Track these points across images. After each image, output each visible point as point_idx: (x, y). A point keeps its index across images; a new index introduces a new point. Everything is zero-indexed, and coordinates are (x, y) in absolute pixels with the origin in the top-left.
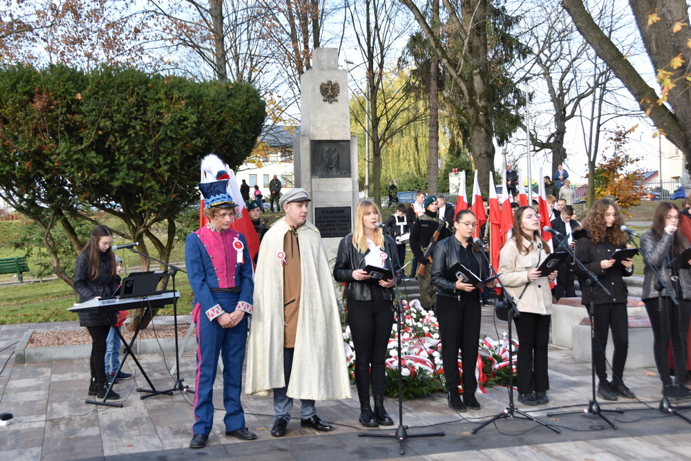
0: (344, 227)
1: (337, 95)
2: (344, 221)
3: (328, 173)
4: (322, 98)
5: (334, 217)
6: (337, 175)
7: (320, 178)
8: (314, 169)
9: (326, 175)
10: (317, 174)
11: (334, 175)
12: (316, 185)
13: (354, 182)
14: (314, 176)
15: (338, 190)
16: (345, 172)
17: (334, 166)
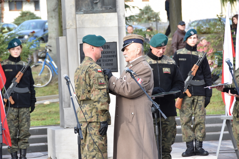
2: (110, 56)
6: (102, 10)
7: (84, 14)
8: (78, 5)
9: (90, 11)
10: (81, 10)
11: (99, 10)
12: (80, 21)
13: (120, 17)
14: (78, 12)
15: (103, 26)
16: (110, 6)
17: (99, 1)
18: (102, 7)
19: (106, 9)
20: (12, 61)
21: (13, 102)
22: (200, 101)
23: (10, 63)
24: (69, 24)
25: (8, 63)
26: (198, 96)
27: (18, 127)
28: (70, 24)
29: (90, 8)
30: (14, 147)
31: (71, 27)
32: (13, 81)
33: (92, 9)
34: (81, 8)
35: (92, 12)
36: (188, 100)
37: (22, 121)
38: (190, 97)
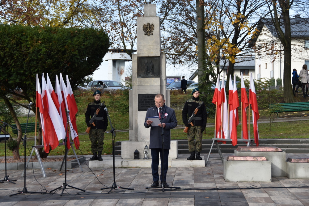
1: (152, 31)
3: (147, 75)
4: (144, 33)
6: (152, 76)
7: (142, 78)
8: (139, 72)
12: (139, 82)
13: (163, 80)
14: (139, 76)
15: (152, 85)
16: (157, 74)
17: (151, 71)
18: (152, 74)
19: (155, 75)
20: (95, 103)
21: (94, 125)
22: (198, 129)
25: (93, 104)
26: (198, 126)
27: (97, 138)
28: (135, 83)
29: (145, 75)
30: (94, 150)
32: (94, 114)
36: (192, 128)
37: (99, 136)
38: (193, 127)
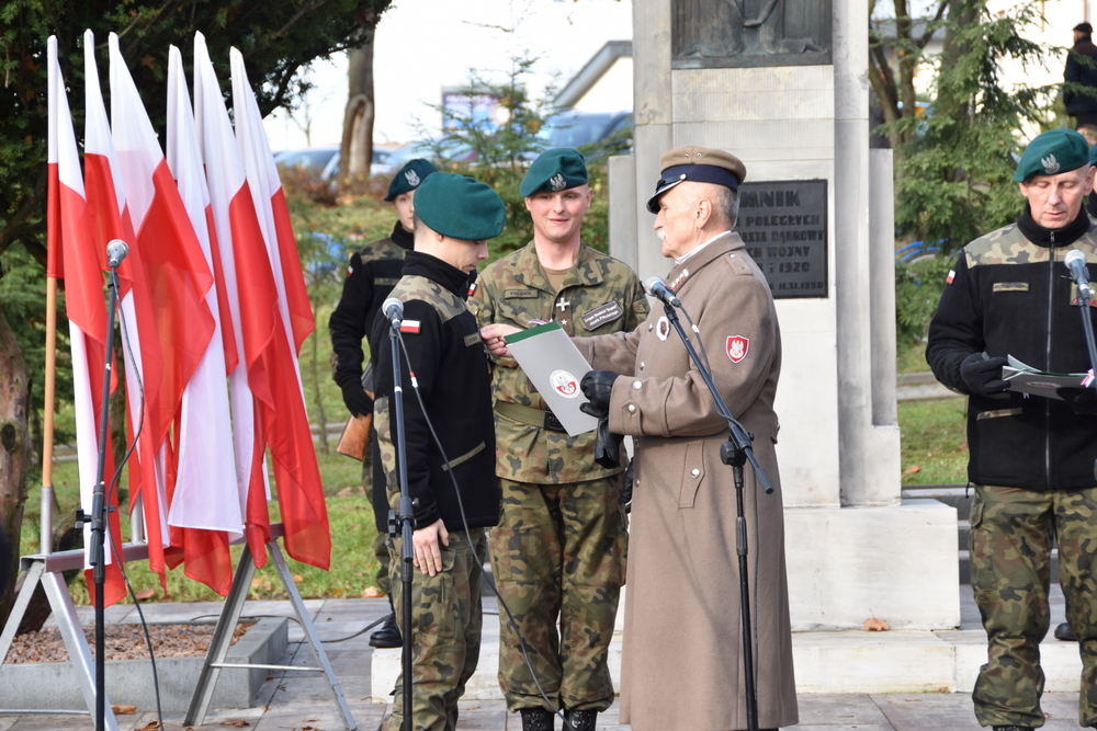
0: (797, 259)
2: (797, 236)
3: (740, 47)
5: (758, 221)
6: (777, 54)
7: (705, 68)
8: (684, 32)
9: (729, 56)
10: (693, 53)
11: (764, 56)
12: (686, 98)
13: (849, 81)
14: (682, 59)
15: (777, 116)
16: (809, 41)
17: (765, 20)
18: (774, 44)
19: (793, 49)
23: (395, 256)
24: (646, 106)
25: (389, 253)
28: (650, 107)
29: (726, 47)
31: (654, 118)
33: (735, 49)
34: (692, 47)
35: (733, 60)
